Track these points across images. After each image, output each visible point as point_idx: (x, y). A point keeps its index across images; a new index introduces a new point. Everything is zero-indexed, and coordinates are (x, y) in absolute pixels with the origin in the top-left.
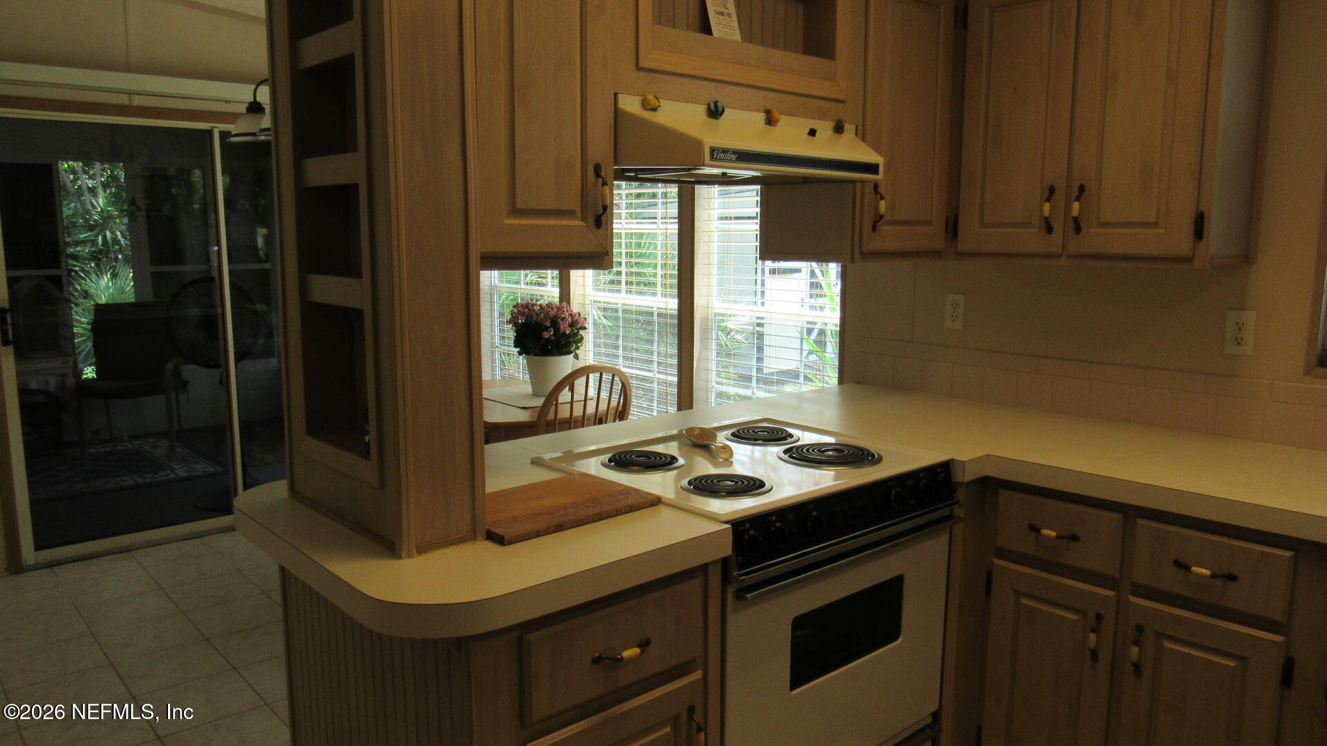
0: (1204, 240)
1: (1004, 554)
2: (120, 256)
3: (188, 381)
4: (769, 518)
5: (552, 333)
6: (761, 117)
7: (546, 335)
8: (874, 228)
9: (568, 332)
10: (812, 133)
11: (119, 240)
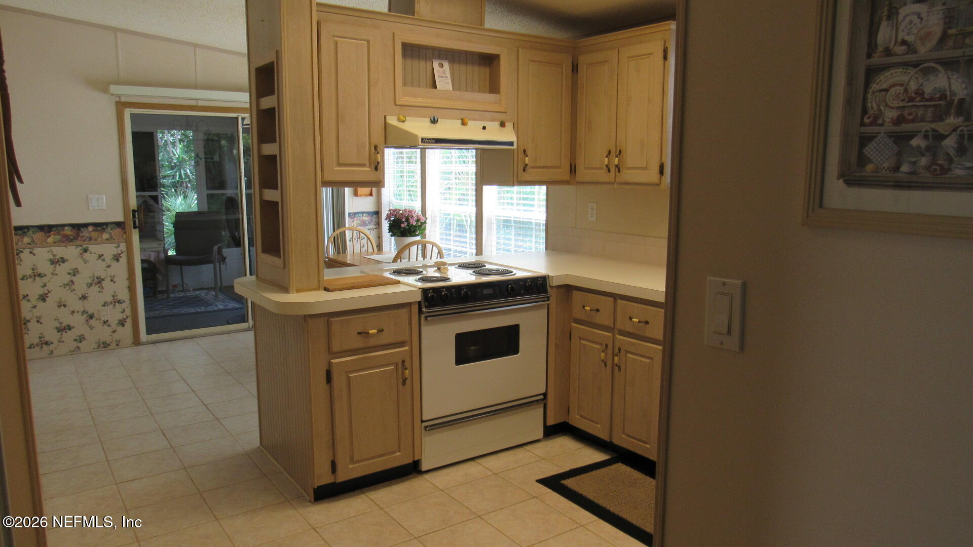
0: (664, 176)
1: (577, 321)
2: (189, 185)
3: (226, 258)
4: (442, 289)
5: (406, 225)
6: (460, 121)
7: (403, 226)
8: (524, 170)
9: (414, 224)
10: (484, 128)
11: (189, 176)
